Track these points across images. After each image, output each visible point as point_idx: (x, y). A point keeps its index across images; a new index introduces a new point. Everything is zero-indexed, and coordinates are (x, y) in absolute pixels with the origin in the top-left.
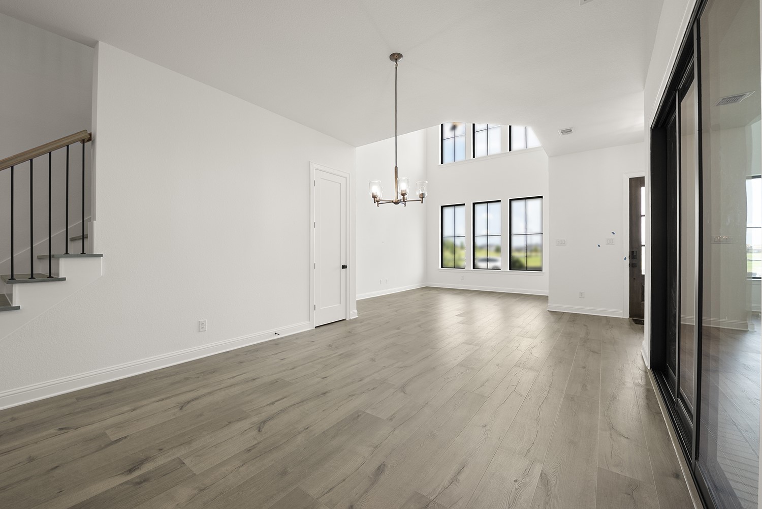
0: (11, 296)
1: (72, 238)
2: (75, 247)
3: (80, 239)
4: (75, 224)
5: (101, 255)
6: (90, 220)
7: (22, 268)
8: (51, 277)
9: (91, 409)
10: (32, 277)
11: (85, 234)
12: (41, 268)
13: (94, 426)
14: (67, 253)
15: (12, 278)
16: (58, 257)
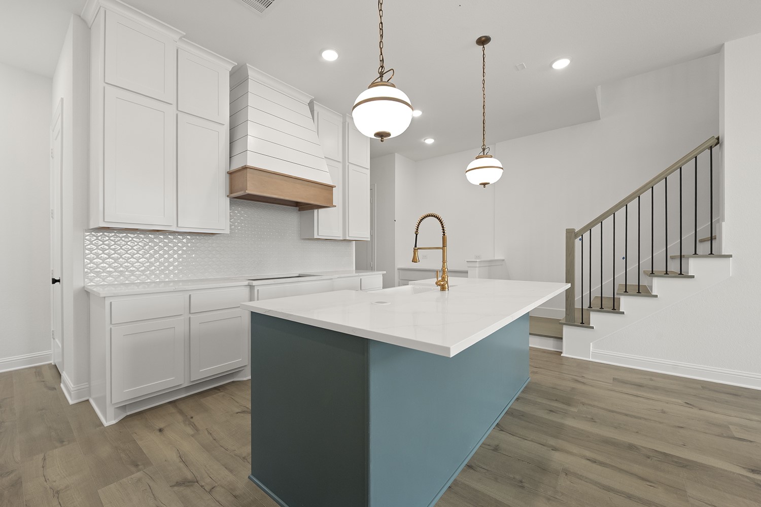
0: (651, 287)
1: (701, 240)
2: (704, 248)
3: (709, 240)
4: (704, 226)
5: (731, 256)
6: (718, 221)
7: (660, 267)
8: (681, 274)
9: (716, 401)
10: (667, 273)
11: (713, 235)
12: (674, 266)
13: (717, 416)
14: (695, 253)
15: (652, 273)
16: (688, 257)
